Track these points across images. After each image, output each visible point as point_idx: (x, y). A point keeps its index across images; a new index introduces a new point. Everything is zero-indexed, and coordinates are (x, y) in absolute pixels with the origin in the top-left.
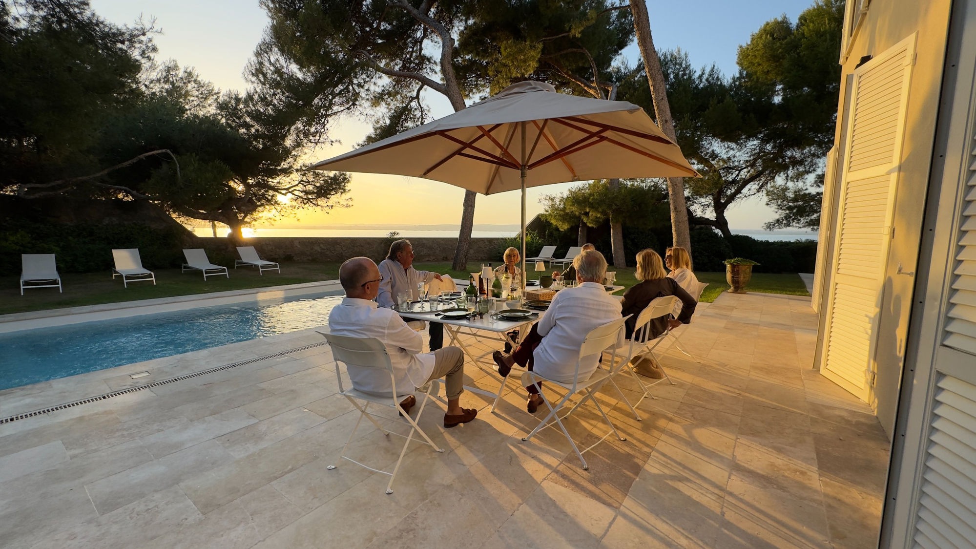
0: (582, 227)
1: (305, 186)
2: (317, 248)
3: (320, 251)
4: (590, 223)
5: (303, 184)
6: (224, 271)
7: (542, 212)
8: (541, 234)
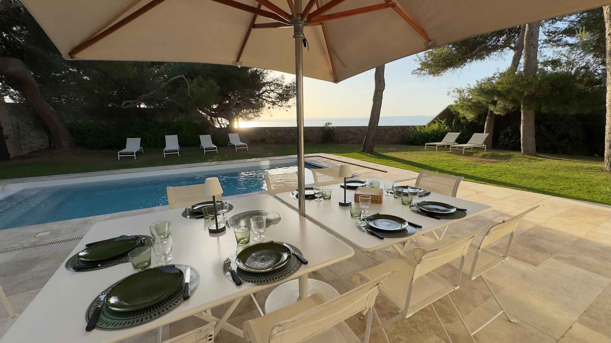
0: (490, 116)
1: (269, 93)
2: (279, 134)
3: (281, 135)
4: (497, 111)
5: (267, 92)
6: (215, 148)
7: (452, 103)
8: (449, 123)
